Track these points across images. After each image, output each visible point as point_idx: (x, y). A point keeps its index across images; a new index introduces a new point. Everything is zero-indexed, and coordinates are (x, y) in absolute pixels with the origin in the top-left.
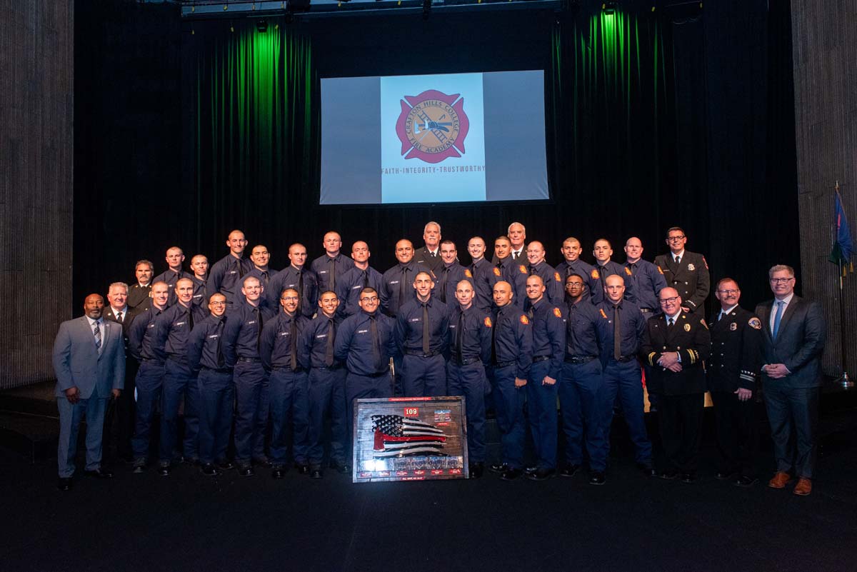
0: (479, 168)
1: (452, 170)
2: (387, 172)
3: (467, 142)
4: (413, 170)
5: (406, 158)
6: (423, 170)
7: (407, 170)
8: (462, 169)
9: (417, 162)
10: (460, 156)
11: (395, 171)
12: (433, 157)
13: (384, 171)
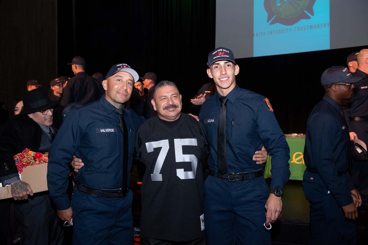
0: (325, 25)
1: (303, 28)
2: (257, 35)
3: (315, 7)
4: (275, 32)
5: (271, 24)
6: (282, 31)
7: (271, 32)
8: (311, 27)
9: (279, 26)
10: (309, 18)
11: (263, 34)
12: (290, 21)
13: (255, 35)
